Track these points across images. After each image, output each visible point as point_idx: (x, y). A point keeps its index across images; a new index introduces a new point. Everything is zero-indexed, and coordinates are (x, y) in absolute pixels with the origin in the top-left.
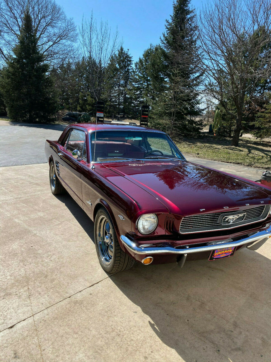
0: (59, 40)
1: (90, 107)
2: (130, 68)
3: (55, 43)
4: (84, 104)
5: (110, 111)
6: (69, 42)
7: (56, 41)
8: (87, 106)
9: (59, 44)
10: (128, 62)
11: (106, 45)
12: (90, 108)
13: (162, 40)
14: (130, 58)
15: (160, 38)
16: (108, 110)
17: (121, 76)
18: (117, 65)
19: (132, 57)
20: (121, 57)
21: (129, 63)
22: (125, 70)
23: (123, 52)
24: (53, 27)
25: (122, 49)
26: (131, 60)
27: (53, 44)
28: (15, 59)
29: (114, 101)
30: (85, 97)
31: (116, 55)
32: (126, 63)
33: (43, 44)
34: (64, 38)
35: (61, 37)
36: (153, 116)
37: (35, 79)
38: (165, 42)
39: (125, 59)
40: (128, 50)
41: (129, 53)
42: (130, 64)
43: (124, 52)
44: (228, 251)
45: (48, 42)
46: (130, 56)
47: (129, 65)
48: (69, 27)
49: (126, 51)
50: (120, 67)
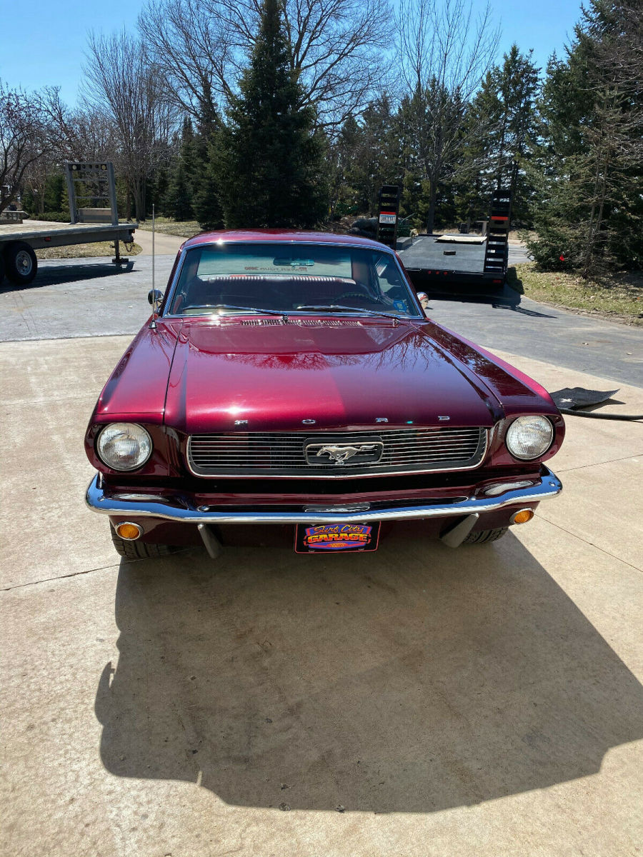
0: (353, 48)
1: (426, 205)
2: (532, 99)
3: (343, 55)
4: (414, 200)
5: (474, 212)
6: (375, 49)
7: (346, 51)
8: (420, 203)
9: (352, 56)
10: (528, 84)
11: (458, 45)
12: (426, 208)
13: (586, 11)
14: (535, 72)
15: (582, 8)
16: (468, 210)
17: (509, 122)
18: (499, 95)
19: (540, 69)
20: (510, 74)
21: (531, 85)
22: (519, 107)
23: (517, 58)
24: (337, 17)
25: (515, 52)
26: (537, 78)
27: (339, 59)
28: (243, 102)
29: (487, 186)
30: (417, 180)
31: (497, 68)
32: (523, 85)
33: (316, 62)
34: (362, 41)
35: (355, 40)
36: (552, 219)
37: (279, 145)
38: (594, 16)
39: (522, 76)
40: (531, 51)
41: (532, 61)
42: (534, 89)
43: (521, 57)
44: (351, 535)
45: (327, 56)
46: (535, 67)
47: (529, 91)
48: (376, 11)
49: (525, 56)
50: (506, 97)
